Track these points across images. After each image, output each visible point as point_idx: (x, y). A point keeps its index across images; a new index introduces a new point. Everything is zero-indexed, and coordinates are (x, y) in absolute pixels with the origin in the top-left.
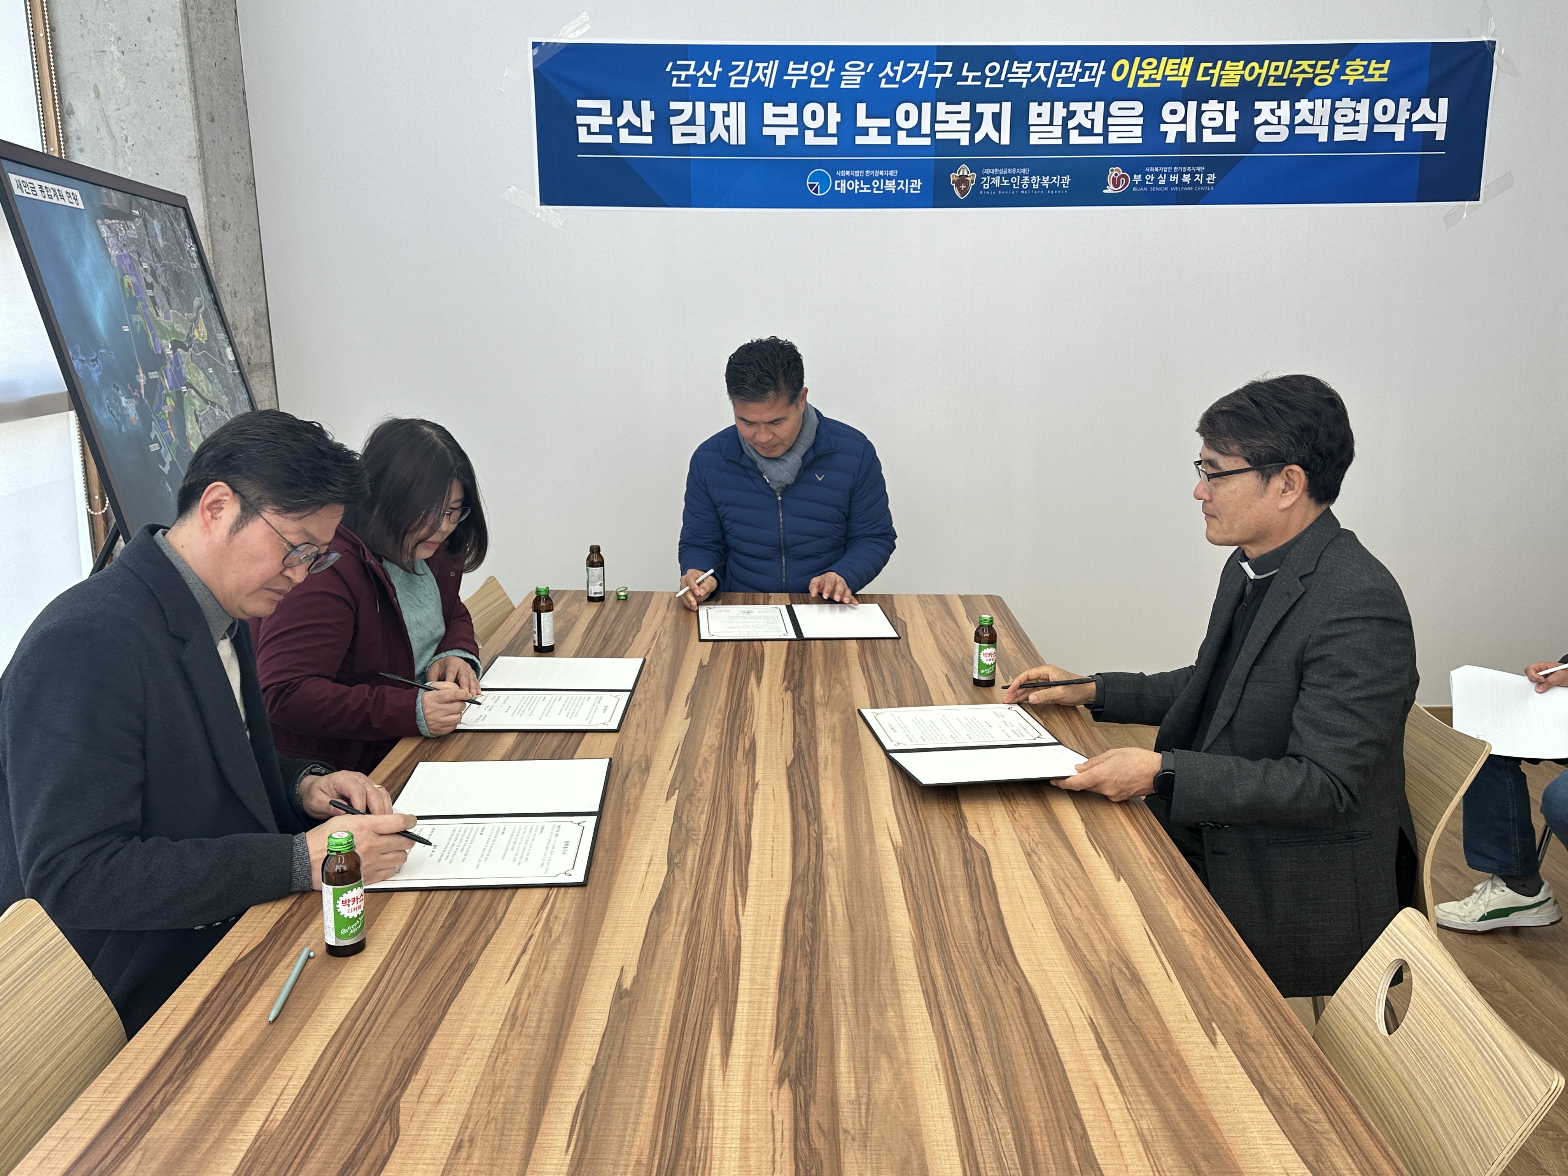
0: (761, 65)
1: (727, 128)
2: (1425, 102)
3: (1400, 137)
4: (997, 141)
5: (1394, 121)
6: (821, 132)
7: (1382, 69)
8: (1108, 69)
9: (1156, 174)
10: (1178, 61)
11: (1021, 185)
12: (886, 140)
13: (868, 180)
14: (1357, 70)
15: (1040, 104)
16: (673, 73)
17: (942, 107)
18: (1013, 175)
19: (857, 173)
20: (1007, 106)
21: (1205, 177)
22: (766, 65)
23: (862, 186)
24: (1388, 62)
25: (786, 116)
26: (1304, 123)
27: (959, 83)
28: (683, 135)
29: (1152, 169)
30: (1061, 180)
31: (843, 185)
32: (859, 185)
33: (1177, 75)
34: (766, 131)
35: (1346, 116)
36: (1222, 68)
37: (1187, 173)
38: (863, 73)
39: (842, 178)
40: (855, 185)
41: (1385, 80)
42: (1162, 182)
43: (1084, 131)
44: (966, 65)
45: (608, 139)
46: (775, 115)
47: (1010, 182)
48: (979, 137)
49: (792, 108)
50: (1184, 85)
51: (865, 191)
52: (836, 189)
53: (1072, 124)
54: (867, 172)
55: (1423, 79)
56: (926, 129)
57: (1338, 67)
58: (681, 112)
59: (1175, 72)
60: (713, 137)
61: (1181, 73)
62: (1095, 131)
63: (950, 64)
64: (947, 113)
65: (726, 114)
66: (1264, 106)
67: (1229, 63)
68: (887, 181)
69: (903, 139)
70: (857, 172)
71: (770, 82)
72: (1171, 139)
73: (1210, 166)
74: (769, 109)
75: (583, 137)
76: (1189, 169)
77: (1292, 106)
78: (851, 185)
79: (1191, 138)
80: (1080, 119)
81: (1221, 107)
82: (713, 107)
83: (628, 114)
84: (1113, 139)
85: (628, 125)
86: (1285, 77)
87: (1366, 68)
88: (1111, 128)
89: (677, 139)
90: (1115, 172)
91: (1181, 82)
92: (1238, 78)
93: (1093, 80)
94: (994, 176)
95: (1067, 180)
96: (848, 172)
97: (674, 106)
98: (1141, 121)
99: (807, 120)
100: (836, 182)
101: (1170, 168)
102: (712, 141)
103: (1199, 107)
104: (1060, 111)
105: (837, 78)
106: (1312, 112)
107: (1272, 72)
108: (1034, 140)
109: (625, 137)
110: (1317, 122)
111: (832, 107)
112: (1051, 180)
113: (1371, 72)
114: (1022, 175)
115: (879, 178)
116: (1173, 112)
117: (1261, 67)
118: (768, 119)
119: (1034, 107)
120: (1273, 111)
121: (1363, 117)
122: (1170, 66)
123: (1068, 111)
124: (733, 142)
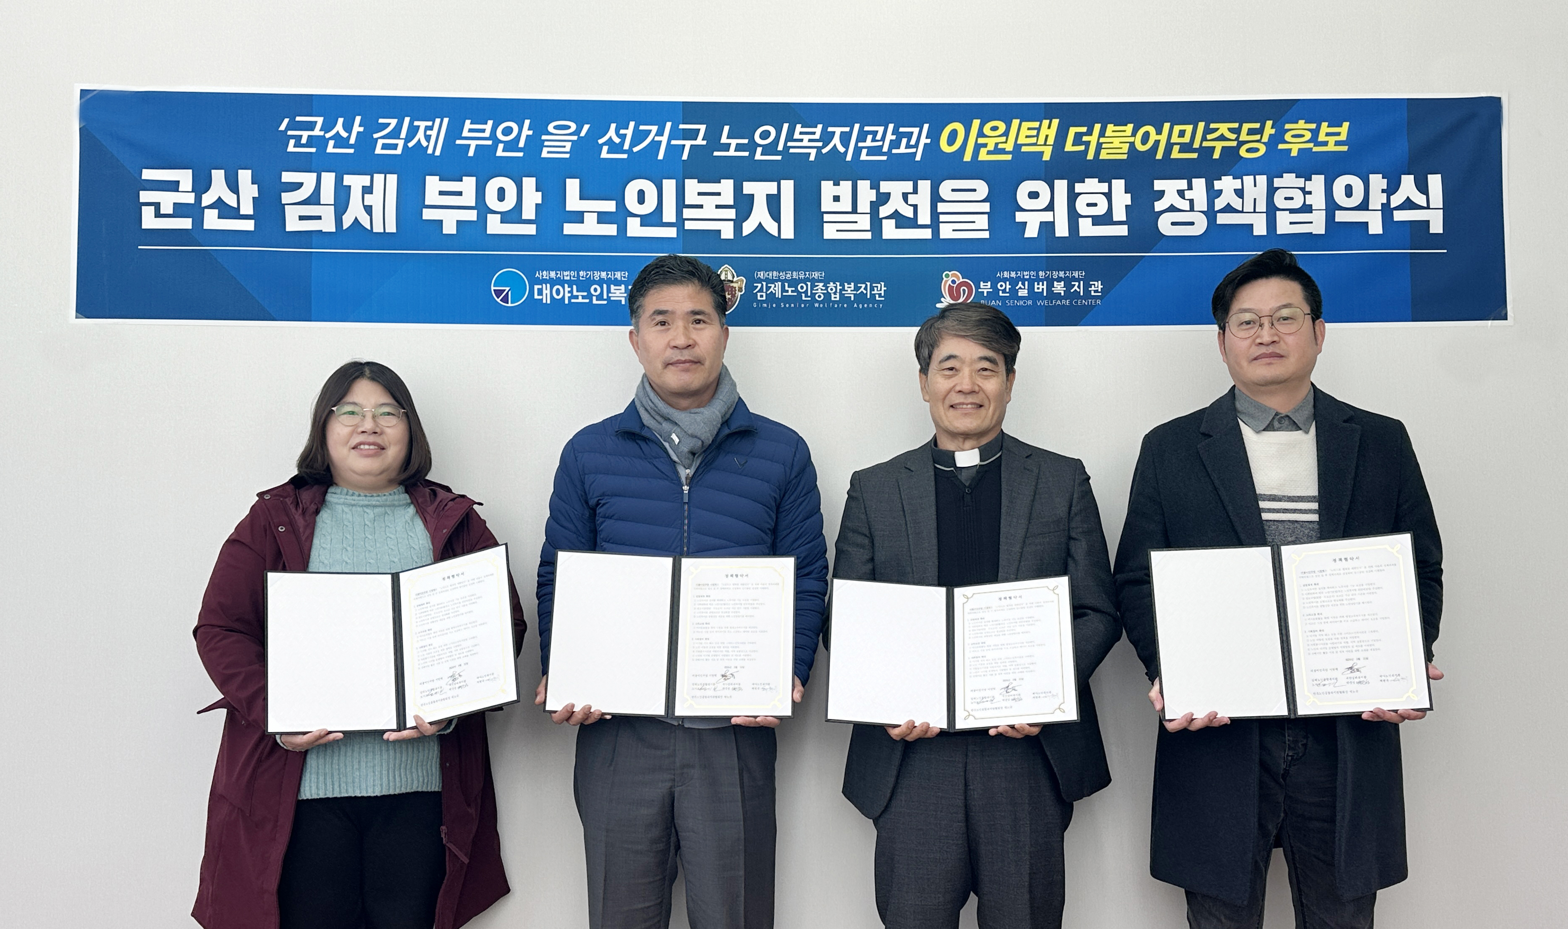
0: (422, 124)
1: (369, 209)
2: (1408, 182)
3: (1376, 227)
4: (776, 235)
5: (1364, 206)
6: (513, 216)
7: (1338, 134)
8: (934, 135)
9: (1014, 282)
10: (1036, 125)
11: (813, 295)
12: (611, 230)
13: (584, 285)
14: (1302, 136)
15: (837, 184)
16: (290, 133)
17: (692, 186)
18: (800, 281)
19: (567, 275)
20: (788, 187)
21: (1087, 286)
22: (430, 123)
23: (575, 293)
24: (1346, 125)
25: (460, 194)
26: (1228, 209)
27: (716, 154)
28: (302, 218)
29: (1006, 274)
30: (872, 289)
31: (546, 291)
32: (571, 292)
33: (1035, 144)
34: (428, 214)
35: (1292, 199)
36: (1102, 134)
37: (1059, 280)
38: (575, 138)
39: (545, 281)
40: (565, 293)
41: (1345, 148)
42: (1023, 293)
43: (901, 221)
44: (726, 129)
45: (186, 223)
46: (442, 193)
47: (796, 290)
48: (748, 227)
49: (468, 185)
50: (1047, 157)
51: (580, 300)
52: (536, 297)
53: (884, 211)
54: (581, 273)
55: (1401, 148)
56: (669, 215)
57: (1273, 131)
58: (299, 186)
59: (1034, 140)
60: (347, 221)
61: (1041, 141)
62: (920, 222)
63: (703, 128)
64: (700, 194)
65: (368, 190)
66: (1169, 187)
67: (1110, 127)
68: (612, 287)
69: (634, 229)
70: (566, 273)
71: (435, 147)
72: (1032, 232)
73: (1093, 269)
74: (433, 185)
75: (149, 221)
76: (1062, 274)
77: (1210, 187)
78: (558, 293)
79: (1062, 230)
80: (895, 204)
81: (1104, 187)
82: (348, 180)
83: (218, 188)
84: (946, 232)
85: (219, 204)
86: (1196, 145)
87: (1315, 133)
88: (942, 218)
89: (293, 224)
90: (951, 278)
91: (1042, 153)
92: (1125, 148)
93: (914, 150)
94: (773, 281)
95: (880, 289)
96: (553, 274)
97: (288, 177)
98: (986, 207)
99: (491, 199)
100: (536, 287)
101: (1032, 273)
102: (345, 227)
103: (1071, 189)
104: (866, 194)
105: (535, 143)
106: (1240, 193)
107: (1175, 139)
108: (830, 232)
109: (212, 221)
110: (1249, 207)
111: (529, 183)
112: (857, 288)
113: (1322, 137)
114: (814, 282)
115: (601, 282)
116: (1034, 195)
117: (1159, 132)
118: (432, 196)
119: (827, 188)
120: (1181, 193)
121: (1318, 200)
122: (1024, 132)
123: (878, 193)
124: (378, 228)
